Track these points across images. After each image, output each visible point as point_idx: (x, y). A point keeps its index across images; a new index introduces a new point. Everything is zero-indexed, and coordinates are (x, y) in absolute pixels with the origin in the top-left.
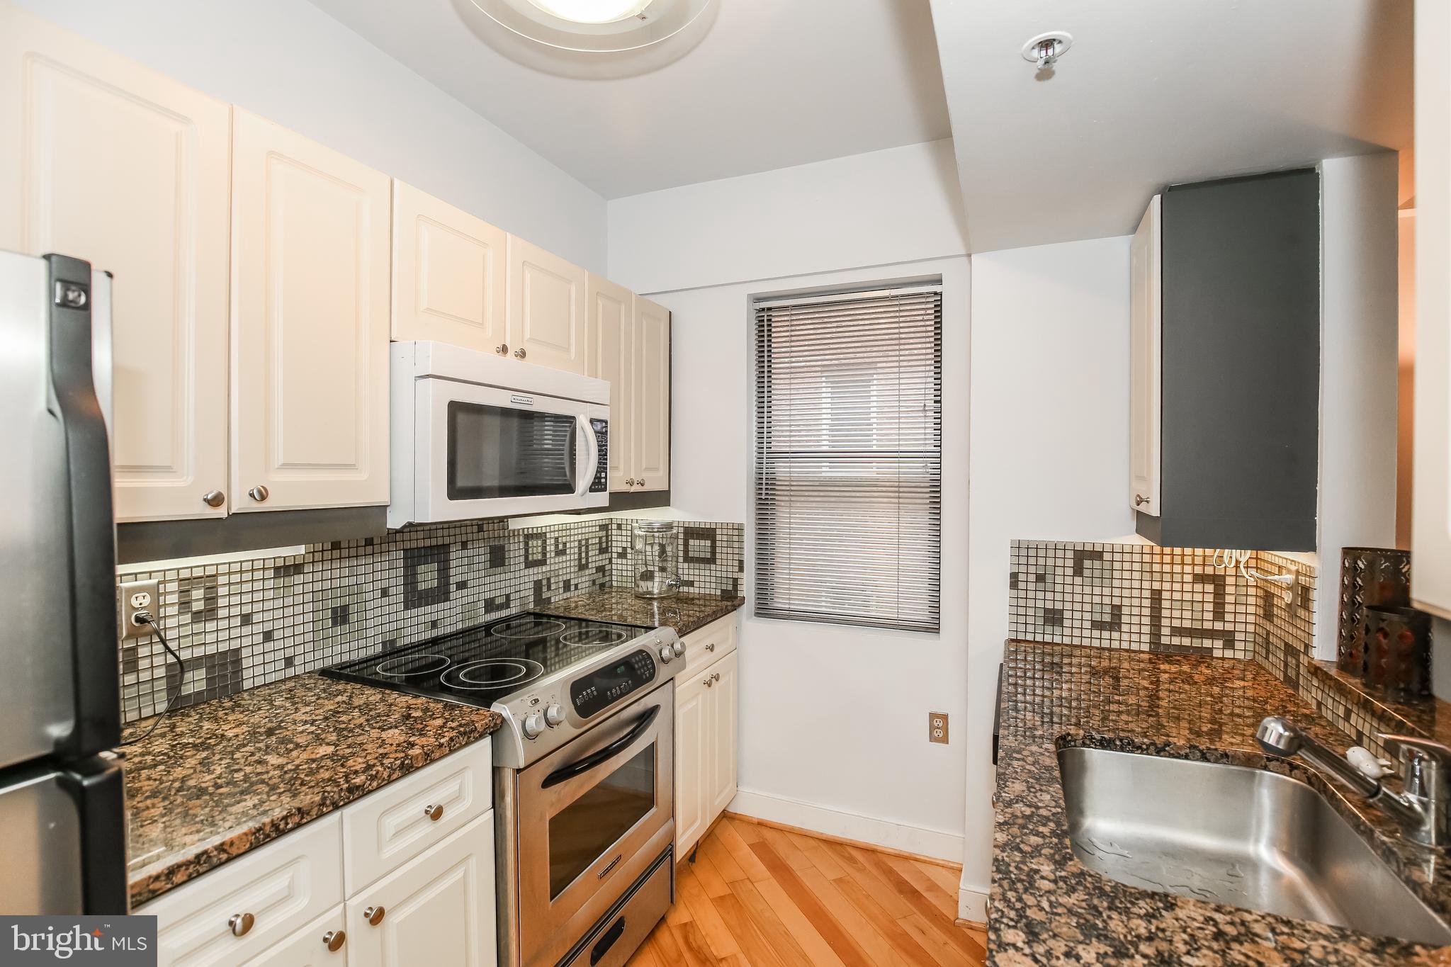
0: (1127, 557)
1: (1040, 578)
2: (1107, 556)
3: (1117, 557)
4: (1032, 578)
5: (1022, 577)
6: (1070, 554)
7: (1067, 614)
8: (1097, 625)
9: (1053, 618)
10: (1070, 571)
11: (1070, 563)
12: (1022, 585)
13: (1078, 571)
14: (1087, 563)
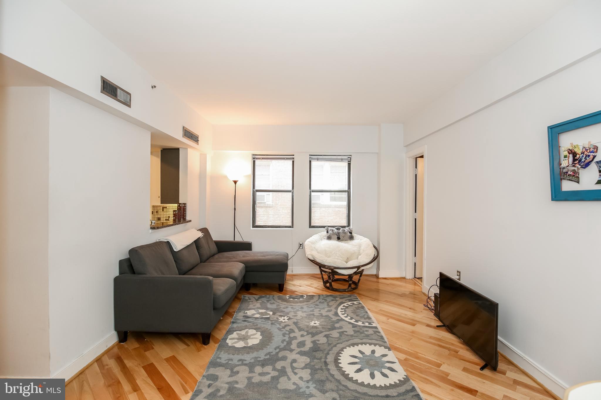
0: (170, 208)
1: (157, 212)
2: (167, 208)
3: (169, 208)
4: (156, 212)
5: (154, 212)
6: (162, 207)
7: (161, 218)
8: (166, 220)
9: (159, 219)
10: (161, 211)
11: (162, 209)
12: (154, 213)
13: (163, 210)
14: (164, 209)
